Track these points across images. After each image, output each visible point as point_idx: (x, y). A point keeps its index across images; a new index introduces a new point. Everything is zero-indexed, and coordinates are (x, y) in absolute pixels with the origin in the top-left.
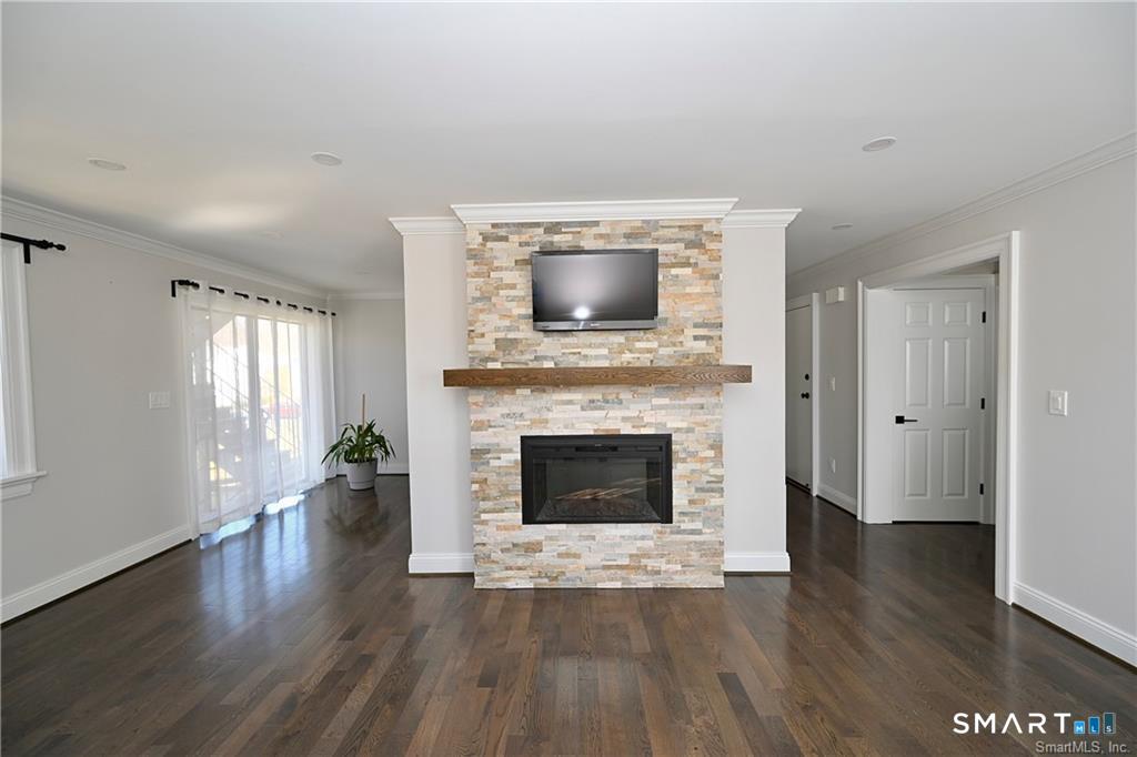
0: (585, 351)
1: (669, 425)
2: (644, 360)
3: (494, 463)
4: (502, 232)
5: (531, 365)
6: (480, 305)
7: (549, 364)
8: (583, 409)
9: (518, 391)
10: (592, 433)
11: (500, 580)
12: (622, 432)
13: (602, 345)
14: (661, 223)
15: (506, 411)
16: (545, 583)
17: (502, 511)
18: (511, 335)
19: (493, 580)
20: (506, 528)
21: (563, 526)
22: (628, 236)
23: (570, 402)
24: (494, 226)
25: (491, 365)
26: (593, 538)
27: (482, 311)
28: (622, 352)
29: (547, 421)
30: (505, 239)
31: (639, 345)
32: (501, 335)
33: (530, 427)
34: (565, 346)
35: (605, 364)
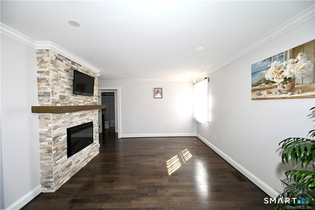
0: (79, 101)
1: (92, 119)
2: (89, 104)
3: (60, 140)
4: (61, 58)
5: (68, 105)
6: (55, 82)
7: (72, 105)
8: (80, 117)
9: (66, 114)
10: (81, 124)
11: (62, 182)
12: (86, 123)
13: (82, 99)
15: (63, 120)
17: (62, 157)
18: (64, 95)
19: (60, 184)
20: (63, 162)
21: (76, 154)
23: (77, 116)
24: (59, 55)
25: (58, 105)
26: (82, 154)
27: (55, 84)
28: (85, 101)
29: (72, 122)
30: (62, 61)
31: (88, 100)
32: (61, 94)
33: (69, 125)
34: (76, 99)
35: (82, 104)
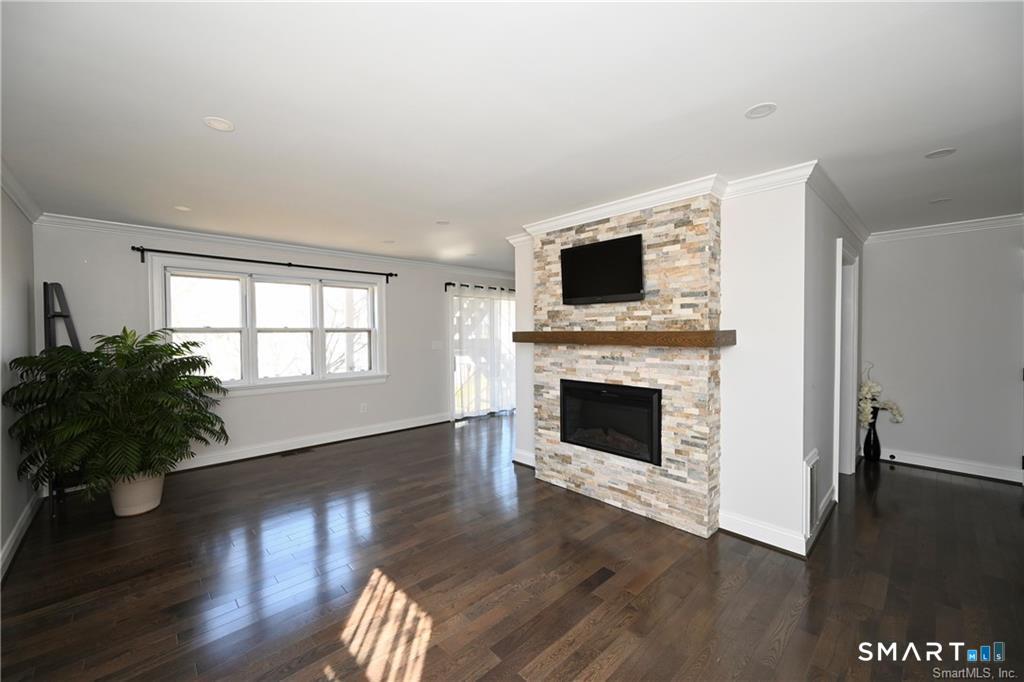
0: (600, 319)
1: (660, 382)
2: (641, 326)
3: (545, 395)
4: (552, 238)
5: (568, 329)
6: (540, 289)
7: (577, 329)
8: (598, 363)
9: (560, 347)
10: (603, 382)
11: (548, 476)
12: (625, 384)
13: (611, 314)
14: (655, 210)
15: (553, 361)
16: (572, 487)
17: (548, 429)
18: (556, 309)
19: (544, 475)
20: (551, 442)
21: (584, 449)
22: (630, 226)
23: (589, 357)
24: (548, 234)
25: (546, 329)
26: (602, 463)
27: (541, 292)
28: (625, 319)
29: (574, 370)
30: (553, 242)
31: (636, 313)
32: (550, 309)
33: (566, 373)
34: (587, 315)
35: (613, 329)
